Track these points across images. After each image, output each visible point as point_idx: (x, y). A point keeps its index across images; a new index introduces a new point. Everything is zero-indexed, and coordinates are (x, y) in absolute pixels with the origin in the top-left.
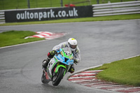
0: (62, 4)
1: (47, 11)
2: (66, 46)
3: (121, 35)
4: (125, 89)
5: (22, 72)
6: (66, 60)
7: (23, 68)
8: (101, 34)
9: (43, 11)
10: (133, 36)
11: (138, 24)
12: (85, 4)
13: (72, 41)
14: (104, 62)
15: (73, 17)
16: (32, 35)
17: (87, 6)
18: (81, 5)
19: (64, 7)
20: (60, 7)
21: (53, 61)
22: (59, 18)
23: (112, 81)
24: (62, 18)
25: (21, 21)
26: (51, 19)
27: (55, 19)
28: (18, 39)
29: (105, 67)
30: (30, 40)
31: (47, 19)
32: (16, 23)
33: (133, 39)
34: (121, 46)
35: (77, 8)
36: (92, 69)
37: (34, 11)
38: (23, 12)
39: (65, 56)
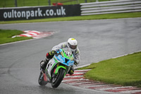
0: (49, 2)
1: (35, 9)
2: (66, 46)
3: (109, 34)
4: (113, 89)
5: (9, 71)
6: (67, 60)
7: (10, 67)
8: (89, 33)
9: (30, 10)
10: (121, 35)
11: (126, 23)
12: (73, 3)
13: (72, 41)
14: (92, 61)
15: (61, 16)
16: (19, 34)
17: (75, 5)
18: (69, 3)
19: (52, 5)
20: (48, 6)
21: (52, 62)
22: (46, 17)
23: (100, 81)
24: (50, 17)
25: (8, 19)
26: (38, 17)
27: (43, 17)
28: (5, 38)
29: (92, 66)
30: (17, 39)
31: (34, 18)
32: (3, 22)
33: (121, 38)
34: (109, 45)
35: (64, 7)
36: (80, 69)
37: (21, 10)
38: (10, 10)
39: (65, 57)
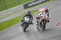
22: (46, 1)
31: (42, 3)
32: (29, 8)
37: (35, 1)
38: (31, 3)
